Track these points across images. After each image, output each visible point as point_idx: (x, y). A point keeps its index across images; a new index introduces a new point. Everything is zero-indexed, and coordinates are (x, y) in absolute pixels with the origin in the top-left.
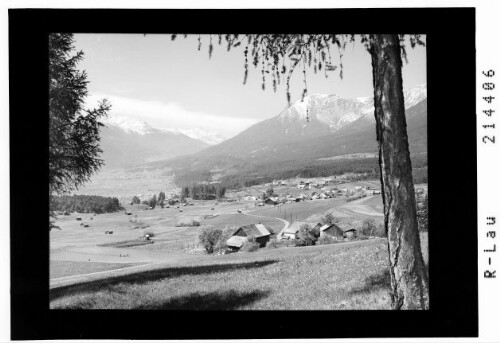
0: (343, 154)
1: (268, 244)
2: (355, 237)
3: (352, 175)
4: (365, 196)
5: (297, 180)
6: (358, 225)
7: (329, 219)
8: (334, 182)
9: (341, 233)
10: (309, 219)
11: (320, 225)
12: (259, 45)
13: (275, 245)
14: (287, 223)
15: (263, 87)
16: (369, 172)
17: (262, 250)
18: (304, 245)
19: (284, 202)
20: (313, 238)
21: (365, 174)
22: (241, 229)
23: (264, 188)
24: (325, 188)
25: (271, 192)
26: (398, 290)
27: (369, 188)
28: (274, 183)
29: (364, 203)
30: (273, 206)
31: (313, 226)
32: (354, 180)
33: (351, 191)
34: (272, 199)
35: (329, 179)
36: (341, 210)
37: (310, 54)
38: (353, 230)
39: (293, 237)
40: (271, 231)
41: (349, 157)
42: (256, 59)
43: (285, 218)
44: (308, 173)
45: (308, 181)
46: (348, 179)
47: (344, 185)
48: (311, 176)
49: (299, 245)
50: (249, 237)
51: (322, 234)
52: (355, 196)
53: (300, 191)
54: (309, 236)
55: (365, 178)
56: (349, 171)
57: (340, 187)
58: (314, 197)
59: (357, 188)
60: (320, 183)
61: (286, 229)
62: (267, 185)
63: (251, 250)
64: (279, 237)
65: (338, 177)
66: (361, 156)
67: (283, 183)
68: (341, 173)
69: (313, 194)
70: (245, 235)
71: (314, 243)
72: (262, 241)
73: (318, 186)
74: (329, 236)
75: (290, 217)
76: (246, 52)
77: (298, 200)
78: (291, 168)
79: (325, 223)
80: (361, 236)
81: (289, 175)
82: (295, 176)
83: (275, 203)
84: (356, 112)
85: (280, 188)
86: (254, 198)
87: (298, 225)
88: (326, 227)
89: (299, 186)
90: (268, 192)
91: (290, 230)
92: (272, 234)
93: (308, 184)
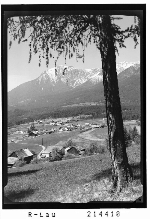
0: (77, 103)
1: (32, 161)
2: (86, 154)
3: (83, 116)
4: (91, 129)
5: (50, 120)
6: (87, 146)
7: (70, 144)
8: (72, 121)
9: (77, 152)
10: (57, 144)
11: (64, 148)
12: (37, 41)
13: (36, 162)
14: (44, 148)
15: (40, 65)
16: (92, 114)
17: (28, 165)
18: (55, 161)
19: (42, 134)
20: (60, 156)
21: (91, 116)
22: (14, 153)
23: (29, 126)
24: (67, 125)
25: (33, 128)
26: (115, 173)
27: (93, 124)
28: (35, 122)
29: (91, 133)
30: (34, 137)
31: (60, 148)
32: (85, 119)
33: (83, 126)
34: (34, 132)
35: (69, 119)
36: (77, 138)
37: (67, 48)
38: (84, 150)
39: (47, 156)
40: (33, 153)
41: (81, 105)
42: (35, 49)
43: (42, 145)
44: (57, 115)
45: (56, 120)
46: (81, 118)
47: (78, 122)
48: (59, 117)
49: (52, 161)
50: (19, 157)
51: (66, 153)
52: (85, 129)
53: (52, 127)
54: (58, 155)
55: (91, 118)
56: (82, 114)
57: (76, 124)
58: (61, 130)
59: (86, 124)
60: (64, 121)
61: (43, 152)
62: (30, 123)
63: (21, 166)
64: (39, 157)
65: (75, 118)
66: (88, 104)
67: (41, 122)
68: (77, 115)
69: (60, 128)
70: (17, 156)
71: (61, 159)
72: (28, 160)
73: (63, 124)
74: (70, 154)
75: (46, 143)
76: (30, 45)
77: (50, 133)
78: (46, 112)
79: (68, 146)
80: (89, 153)
81: (44, 117)
82: (48, 117)
83: (36, 135)
84: (85, 78)
85: (38, 125)
86: (22, 132)
87: (51, 148)
88: (68, 148)
89: (51, 123)
90: (31, 128)
91: (45, 152)
92: (34, 155)
93: (56, 122)
